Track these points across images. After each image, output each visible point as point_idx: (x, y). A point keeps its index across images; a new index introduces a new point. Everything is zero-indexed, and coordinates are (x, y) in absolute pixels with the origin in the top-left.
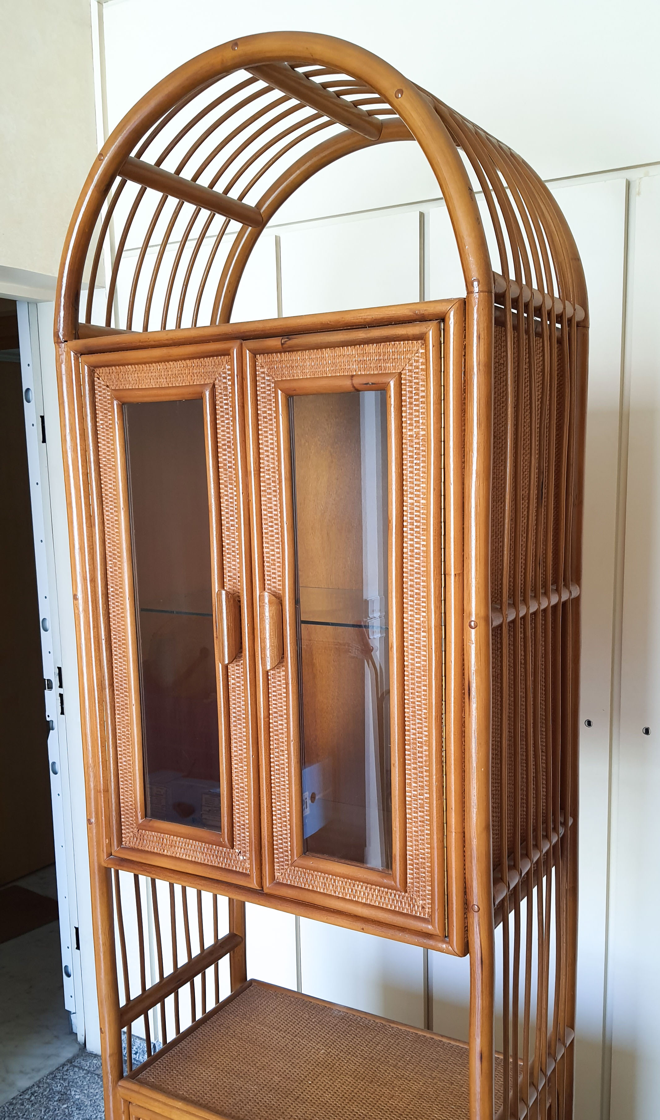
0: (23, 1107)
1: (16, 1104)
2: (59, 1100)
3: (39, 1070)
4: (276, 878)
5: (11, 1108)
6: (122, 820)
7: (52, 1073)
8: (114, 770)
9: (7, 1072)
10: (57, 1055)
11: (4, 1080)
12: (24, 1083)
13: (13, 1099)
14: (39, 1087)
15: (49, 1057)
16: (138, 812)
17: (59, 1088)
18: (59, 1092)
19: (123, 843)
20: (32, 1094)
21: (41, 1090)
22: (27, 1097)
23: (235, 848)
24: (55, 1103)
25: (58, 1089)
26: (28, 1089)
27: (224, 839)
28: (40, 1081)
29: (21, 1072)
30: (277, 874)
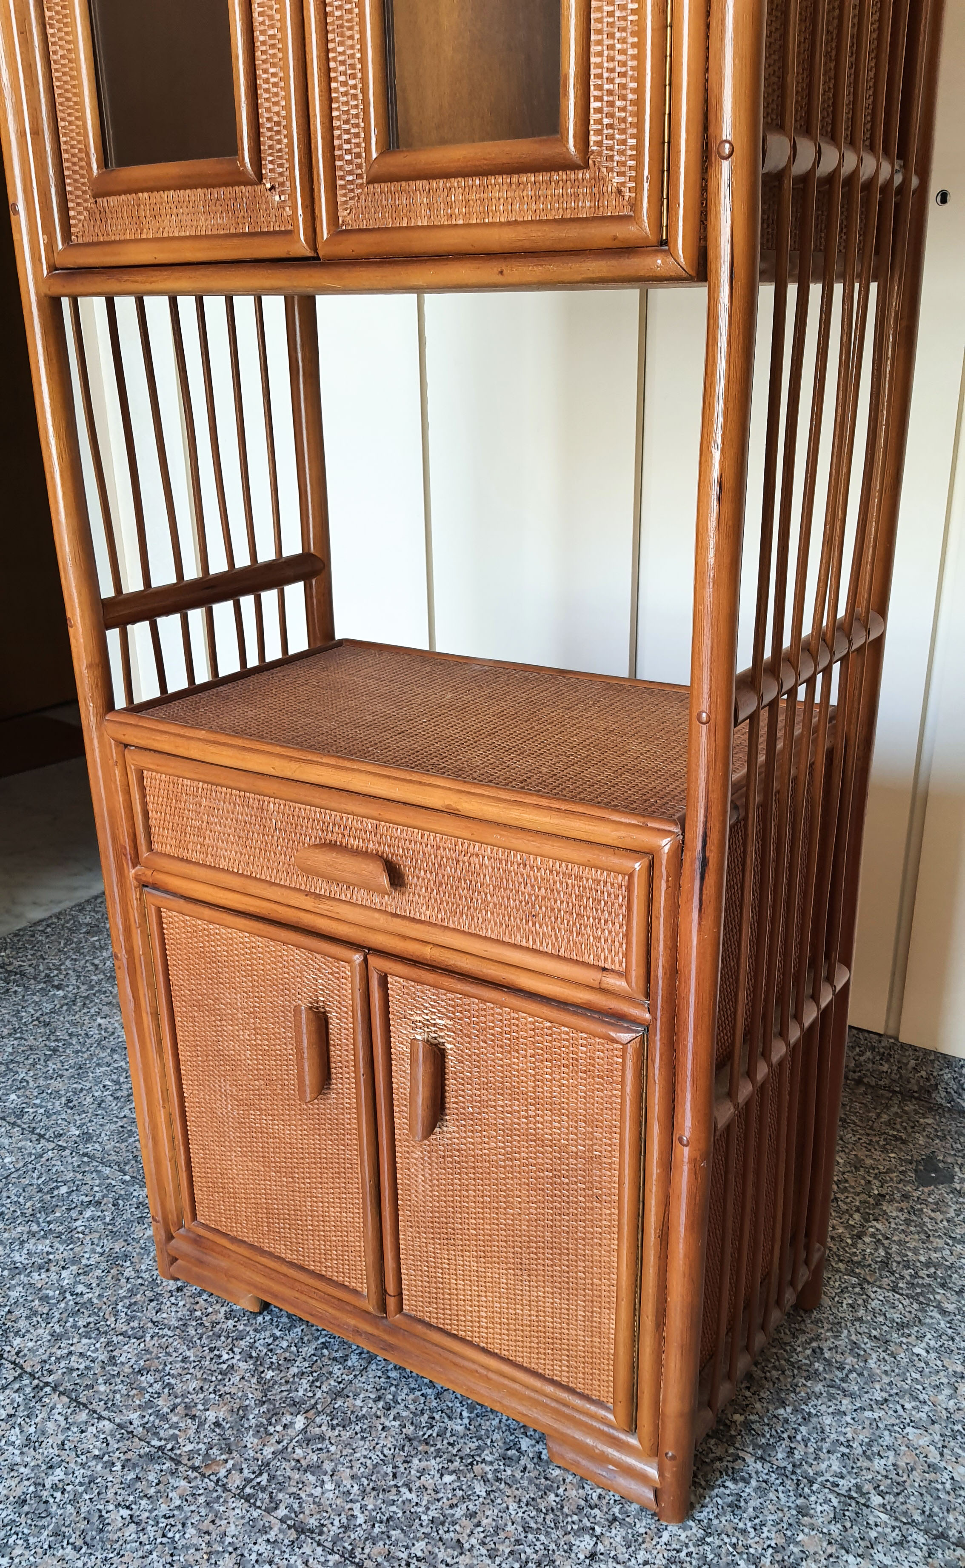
0: (33, 939)
1: (23, 935)
2: (87, 933)
3: (60, 902)
4: (341, 222)
5: (15, 939)
6: (68, 188)
7: (79, 905)
8: (44, 76)
9: (14, 903)
10: (89, 888)
11: (8, 911)
12: (37, 914)
13: (20, 930)
14: (59, 919)
15: (75, 889)
16: (92, 156)
17: (88, 920)
18: (87, 925)
19: (73, 237)
20: (48, 926)
21: (62, 922)
22: (40, 928)
23: (264, 181)
24: (81, 936)
25: (86, 921)
26: (42, 921)
27: (243, 164)
28: (60, 913)
29: (35, 903)
30: (342, 213)
